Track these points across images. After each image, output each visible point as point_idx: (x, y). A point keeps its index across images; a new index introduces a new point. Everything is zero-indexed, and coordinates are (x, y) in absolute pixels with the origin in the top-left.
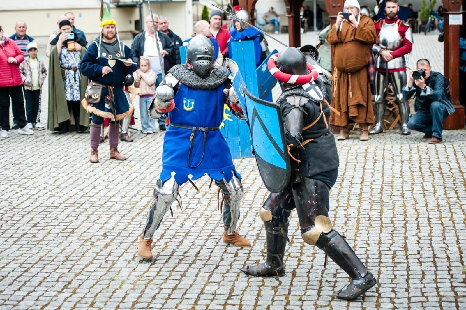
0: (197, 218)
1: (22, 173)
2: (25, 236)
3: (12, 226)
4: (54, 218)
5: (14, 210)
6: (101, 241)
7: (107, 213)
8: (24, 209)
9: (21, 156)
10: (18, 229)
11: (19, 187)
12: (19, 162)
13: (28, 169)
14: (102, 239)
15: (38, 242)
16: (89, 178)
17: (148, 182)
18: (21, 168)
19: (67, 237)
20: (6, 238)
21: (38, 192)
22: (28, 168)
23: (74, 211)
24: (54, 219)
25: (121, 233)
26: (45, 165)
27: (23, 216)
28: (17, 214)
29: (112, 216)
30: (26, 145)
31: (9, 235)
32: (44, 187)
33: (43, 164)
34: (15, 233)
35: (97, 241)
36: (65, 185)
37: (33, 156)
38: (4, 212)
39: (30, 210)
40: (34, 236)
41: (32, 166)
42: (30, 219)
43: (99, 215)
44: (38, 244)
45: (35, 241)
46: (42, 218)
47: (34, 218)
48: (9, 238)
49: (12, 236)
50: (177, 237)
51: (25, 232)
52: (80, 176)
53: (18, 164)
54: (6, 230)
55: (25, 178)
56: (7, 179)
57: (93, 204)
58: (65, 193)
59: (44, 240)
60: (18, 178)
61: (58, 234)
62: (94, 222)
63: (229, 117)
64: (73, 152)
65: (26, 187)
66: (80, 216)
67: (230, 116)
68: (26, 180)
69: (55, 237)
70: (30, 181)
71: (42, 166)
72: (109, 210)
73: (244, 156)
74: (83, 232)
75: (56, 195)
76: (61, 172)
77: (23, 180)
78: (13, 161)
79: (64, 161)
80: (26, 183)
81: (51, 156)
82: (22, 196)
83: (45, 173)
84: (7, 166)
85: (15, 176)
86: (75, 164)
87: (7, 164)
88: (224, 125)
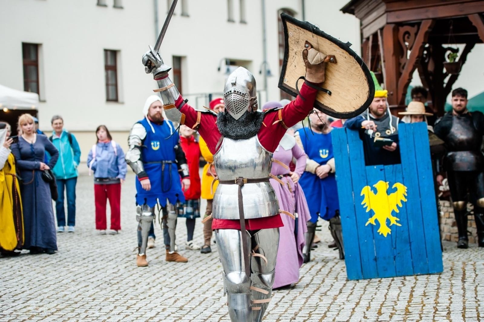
1: (125, 293)
9: (115, 275)
11: (127, 309)
12: (116, 282)
13: (131, 289)
16: (219, 298)
17: (303, 303)
18: (121, 288)
21: (157, 314)
26: (151, 285)
30: (117, 264)
32: (162, 309)
33: (149, 284)
36: (190, 307)
37: (131, 275)
41: (134, 286)
52: (205, 296)
53: (115, 284)
55: (132, 299)
56: (108, 301)
58: (195, 316)
60: (122, 299)
63: (397, 221)
64: (182, 271)
65: (138, 308)
67: (398, 220)
68: (134, 302)
70: (140, 302)
71: (149, 286)
73: (419, 272)
75: (183, 318)
76: (178, 292)
77: (130, 301)
78: (107, 280)
79: (176, 280)
80: (135, 304)
81: (155, 275)
82: (137, 319)
83: (157, 293)
84: (101, 286)
85: (117, 297)
86: (192, 283)
87: (101, 283)
88: (391, 232)
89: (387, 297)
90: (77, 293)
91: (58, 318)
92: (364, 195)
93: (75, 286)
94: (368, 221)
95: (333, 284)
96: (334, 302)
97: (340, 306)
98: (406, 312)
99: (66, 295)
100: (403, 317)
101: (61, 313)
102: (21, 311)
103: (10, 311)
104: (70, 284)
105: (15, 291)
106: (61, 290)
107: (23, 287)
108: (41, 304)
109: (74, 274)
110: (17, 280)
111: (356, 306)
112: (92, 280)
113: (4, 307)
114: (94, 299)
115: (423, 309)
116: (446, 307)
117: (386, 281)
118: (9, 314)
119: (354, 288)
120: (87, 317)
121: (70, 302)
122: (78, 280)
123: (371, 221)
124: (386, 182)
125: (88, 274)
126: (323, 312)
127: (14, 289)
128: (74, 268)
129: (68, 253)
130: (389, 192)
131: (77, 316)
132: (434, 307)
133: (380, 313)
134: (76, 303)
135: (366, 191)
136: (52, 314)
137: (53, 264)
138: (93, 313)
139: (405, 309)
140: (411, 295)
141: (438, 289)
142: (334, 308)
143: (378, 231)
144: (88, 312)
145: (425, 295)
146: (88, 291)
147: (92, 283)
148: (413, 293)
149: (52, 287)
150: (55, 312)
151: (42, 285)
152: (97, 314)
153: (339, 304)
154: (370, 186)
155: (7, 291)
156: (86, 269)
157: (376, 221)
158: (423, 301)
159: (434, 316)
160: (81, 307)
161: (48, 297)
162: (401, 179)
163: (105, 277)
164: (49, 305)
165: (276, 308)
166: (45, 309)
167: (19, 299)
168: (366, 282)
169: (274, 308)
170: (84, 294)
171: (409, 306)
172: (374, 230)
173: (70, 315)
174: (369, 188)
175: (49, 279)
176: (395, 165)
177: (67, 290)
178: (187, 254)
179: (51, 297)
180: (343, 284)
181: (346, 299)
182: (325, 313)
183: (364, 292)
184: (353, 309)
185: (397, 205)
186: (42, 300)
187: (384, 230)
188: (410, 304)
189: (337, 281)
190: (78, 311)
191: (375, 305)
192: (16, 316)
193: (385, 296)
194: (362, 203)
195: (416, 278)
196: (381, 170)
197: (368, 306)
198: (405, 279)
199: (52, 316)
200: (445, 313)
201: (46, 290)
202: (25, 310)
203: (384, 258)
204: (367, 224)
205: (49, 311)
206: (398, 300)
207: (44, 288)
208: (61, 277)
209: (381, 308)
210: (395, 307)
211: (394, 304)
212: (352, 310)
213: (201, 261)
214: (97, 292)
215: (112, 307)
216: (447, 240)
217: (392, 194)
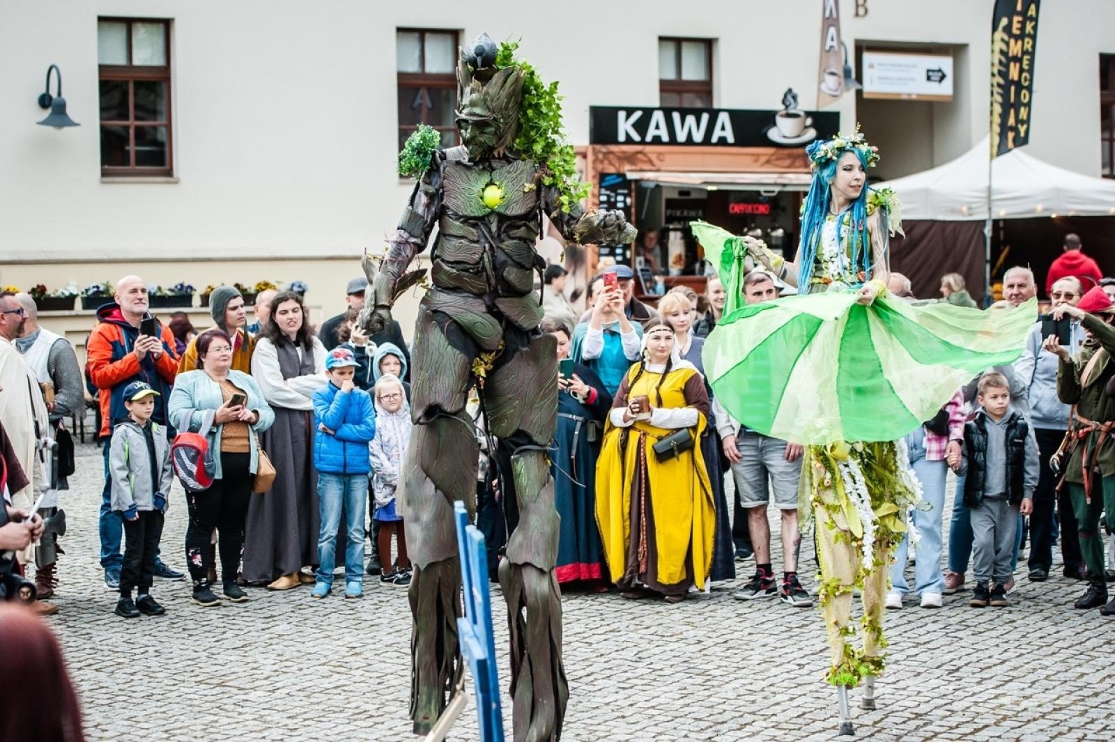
91: (1052, 726)
93: (1107, 655)
99: (1082, 675)
102: (987, 705)
103: (966, 703)
104: (1100, 649)
105: (990, 657)
107: (1006, 651)
108: (1028, 692)
110: (1000, 632)
113: (957, 693)
118: (963, 711)
127: (988, 654)
136: (1043, 716)
149: (1061, 656)
150: (1050, 713)
151: (1045, 648)
155: (973, 658)
160: (1102, 706)
161: (1047, 678)
164: (1044, 695)
166: (1032, 704)
167: (991, 678)
173: (1073, 723)
177: (1090, 663)
179: (1053, 678)
186: (1033, 683)
190: (1093, 714)
192: (974, 715)
199: (1041, 721)
201: (1046, 662)
202: (995, 703)
205: (1040, 709)
207: (1045, 656)
208: (1087, 633)
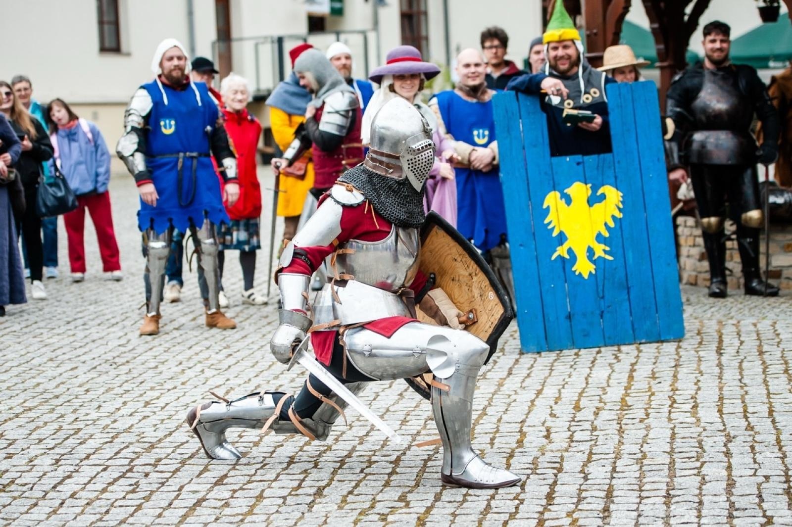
0: (612, 460)
1: (140, 379)
2: (204, 504)
3: (163, 484)
4: (259, 466)
5: (154, 451)
6: (400, 511)
7: (384, 453)
8: (178, 447)
9: (122, 349)
10: (180, 490)
11: (145, 406)
12: (124, 360)
13: (151, 373)
14: (401, 508)
15: (241, 517)
18: (134, 371)
19: (311, 505)
20: (160, 511)
22: (151, 371)
23: (300, 450)
24: (261, 468)
25: (441, 493)
26: (185, 365)
27: (183, 463)
28: (166, 458)
29: (398, 459)
30: (125, 330)
31: (165, 504)
33: (181, 363)
34: (177, 497)
35: (391, 513)
37: (151, 349)
38: (134, 456)
39: (194, 450)
40: (227, 505)
41: (156, 367)
42: (202, 468)
43: (366, 458)
44: (242, 521)
45: (234, 516)
46: (231, 467)
47: (210, 467)
48: (165, 509)
49: (170, 504)
50: (589, 500)
51: (200, 496)
53: (123, 364)
54: (152, 492)
55: (152, 389)
56: (112, 392)
57: (339, 436)
59: (255, 511)
60: (135, 389)
61: (284, 498)
62: (362, 471)
63: (605, 251)
64: (237, 341)
65: (163, 405)
66: (321, 459)
67: (608, 249)
68: (156, 394)
69: (280, 506)
71: (181, 367)
72: (386, 448)
73: (643, 339)
74: (345, 493)
76: (231, 377)
77: (149, 393)
78: (109, 358)
79: (227, 357)
80: (158, 398)
81: (190, 348)
82: (162, 423)
83: (195, 379)
84: (98, 367)
85: (126, 387)
86: (255, 361)
87: (98, 363)
88: (595, 269)
89: (590, 380)
90: (58, 381)
92: (548, 207)
94: (555, 251)
95: (498, 360)
96: (499, 390)
97: (509, 396)
98: (623, 406)
100: (617, 414)
101: (31, 414)
106: (29, 376)
109: (52, 349)
111: (537, 397)
112: (82, 358)
114: (87, 391)
115: (651, 401)
116: (690, 397)
117: (587, 355)
119: (532, 366)
120: (76, 420)
121: (46, 396)
122: (59, 358)
123: (562, 251)
124: (586, 184)
125: (76, 349)
126: (481, 407)
128: (51, 337)
129: (41, 313)
130: (591, 202)
131: (60, 420)
132: (670, 397)
133: (577, 408)
134: (57, 397)
135: (552, 199)
137: (15, 331)
138: (87, 414)
139: (620, 400)
140: (631, 377)
141: (676, 366)
142: (499, 400)
143: (574, 269)
144: (78, 412)
145: (653, 377)
146: (76, 377)
147: (84, 362)
148: (634, 374)
152: (94, 415)
153: (508, 393)
154: (559, 191)
156: (72, 339)
157: (570, 251)
158: (650, 387)
159: (670, 412)
162: (613, 180)
163: (105, 353)
165: (401, 402)
168: (553, 356)
169: (397, 402)
170: (70, 381)
171: (627, 395)
172: (567, 266)
174: (558, 194)
175: (9, 357)
176: (602, 156)
178: (246, 311)
180: (514, 360)
181: (519, 385)
182: (484, 409)
183: (550, 373)
184: (532, 401)
185: (606, 224)
187: (584, 267)
188: (629, 391)
189: (503, 354)
191: (570, 395)
193: (586, 379)
194: (546, 221)
195: (638, 349)
196: (578, 164)
197: (557, 395)
198: (619, 350)
200: (688, 407)
203: (584, 315)
204: (553, 258)
206: (608, 386)
209: (579, 400)
210: (603, 397)
211: (601, 393)
212: (529, 404)
213: (269, 323)
214: (92, 379)
215: (118, 403)
216: (691, 284)
217: (596, 206)
